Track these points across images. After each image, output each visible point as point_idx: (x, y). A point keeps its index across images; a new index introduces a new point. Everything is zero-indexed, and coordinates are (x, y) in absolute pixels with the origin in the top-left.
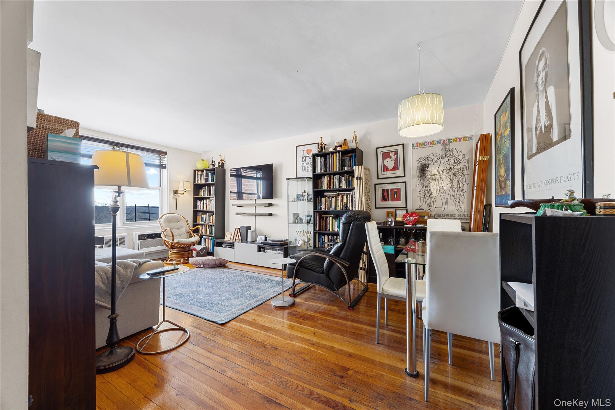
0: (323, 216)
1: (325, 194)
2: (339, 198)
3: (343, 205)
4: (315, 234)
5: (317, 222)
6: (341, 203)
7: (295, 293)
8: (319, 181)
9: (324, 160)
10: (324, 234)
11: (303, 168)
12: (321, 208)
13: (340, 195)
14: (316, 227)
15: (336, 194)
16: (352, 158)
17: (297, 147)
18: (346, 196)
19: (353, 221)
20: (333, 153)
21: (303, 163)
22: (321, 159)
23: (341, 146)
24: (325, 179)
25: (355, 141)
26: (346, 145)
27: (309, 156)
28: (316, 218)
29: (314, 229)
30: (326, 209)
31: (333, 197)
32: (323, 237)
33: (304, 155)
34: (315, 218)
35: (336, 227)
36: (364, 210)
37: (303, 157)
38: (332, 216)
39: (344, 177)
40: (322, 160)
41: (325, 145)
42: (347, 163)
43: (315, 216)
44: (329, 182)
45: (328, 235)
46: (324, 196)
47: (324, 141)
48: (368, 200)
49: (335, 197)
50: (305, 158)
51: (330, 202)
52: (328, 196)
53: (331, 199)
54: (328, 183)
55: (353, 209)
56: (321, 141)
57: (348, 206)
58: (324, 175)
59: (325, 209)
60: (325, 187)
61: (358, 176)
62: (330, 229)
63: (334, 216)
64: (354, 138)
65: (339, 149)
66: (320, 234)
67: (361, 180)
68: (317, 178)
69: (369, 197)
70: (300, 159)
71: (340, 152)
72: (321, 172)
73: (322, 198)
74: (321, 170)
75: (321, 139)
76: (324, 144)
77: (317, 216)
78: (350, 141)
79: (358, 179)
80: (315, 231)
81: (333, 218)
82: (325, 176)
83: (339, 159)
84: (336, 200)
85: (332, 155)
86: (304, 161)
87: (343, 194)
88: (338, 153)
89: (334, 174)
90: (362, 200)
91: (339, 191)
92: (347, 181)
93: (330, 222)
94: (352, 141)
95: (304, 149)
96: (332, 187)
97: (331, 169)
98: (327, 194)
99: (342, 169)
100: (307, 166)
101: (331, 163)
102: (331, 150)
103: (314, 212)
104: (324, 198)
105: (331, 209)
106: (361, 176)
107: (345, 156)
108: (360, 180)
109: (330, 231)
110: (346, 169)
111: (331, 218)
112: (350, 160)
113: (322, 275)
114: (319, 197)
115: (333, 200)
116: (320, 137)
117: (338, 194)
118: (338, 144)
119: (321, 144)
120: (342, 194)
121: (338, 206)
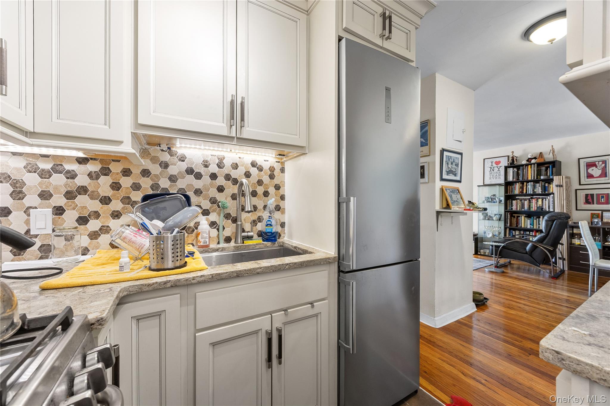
0: (514, 215)
1: (517, 197)
2: (534, 201)
3: (538, 206)
4: (505, 229)
5: (509, 219)
6: (536, 205)
7: (498, 266)
8: (510, 187)
9: (516, 170)
10: (515, 230)
11: (491, 176)
12: (512, 209)
13: (534, 199)
14: (508, 224)
15: (530, 197)
16: (549, 169)
17: (484, 159)
18: (541, 200)
19: (556, 219)
20: (527, 165)
21: (491, 172)
22: (513, 170)
23: (535, 158)
24: (518, 186)
25: (553, 153)
26: (542, 158)
27: (497, 167)
28: (508, 217)
29: (505, 225)
30: (518, 210)
31: (526, 200)
32: (514, 232)
33: (492, 166)
34: (506, 216)
35: (529, 224)
36: (565, 212)
37: (491, 168)
38: (525, 215)
39: (538, 184)
40: (515, 170)
41: (517, 157)
42: (543, 172)
43: (506, 215)
44: (522, 188)
45: (520, 230)
46: (517, 199)
47: (515, 154)
48: (569, 203)
49: (528, 201)
50: (493, 168)
51: (522, 204)
52: (520, 199)
53: (523, 202)
54: (520, 189)
55: (549, 210)
56: (513, 154)
57: (544, 207)
58: (516, 182)
59: (516, 210)
60: (517, 192)
61: (558, 184)
62: (522, 226)
63: (526, 215)
64: (552, 151)
65: (533, 161)
66: (510, 229)
67: (562, 188)
68: (508, 184)
69: (569, 201)
70: (487, 170)
71: (536, 164)
72: (513, 180)
73: (513, 201)
74: (513, 178)
75: (512, 153)
76: (515, 157)
77: (509, 215)
78: (546, 154)
79: (558, 187)
80: (506, 227)
81: (525, 217)
82: (517, 184)
83: (534, 170)
84: (530, 202)
85: (526, 167)
86: (492, 170)
87: (538, 198)
88: (533, 165)
89: (528, 182)
90: (562, 203)
91: (533, 195)
92: (543, 187)
93: (522, 220)
94: (549, 154)
95: (492, 161)
96: (525, 192)
97: (525, 177)
98: (519, 197)
99: (537, 178)
100: (495, 175)
101: (524, 173)
102: (524, 162)
103: (505, 212)
104: (516, 201)
105: (523, 210)
106: (562, 184)
107: (541, 166)
108: (560, 188)
109: (521, 227)
110: (542, 177)
111: (523, 217)
112: (546, 170)
113: (526, 255)
114: (510, 200)
115: (526, 203)
116: (512, 151)
117: (532, 197)
118: (532, 157)
119: (513, 157)
120: (536, 198)
121: (532, 207)
